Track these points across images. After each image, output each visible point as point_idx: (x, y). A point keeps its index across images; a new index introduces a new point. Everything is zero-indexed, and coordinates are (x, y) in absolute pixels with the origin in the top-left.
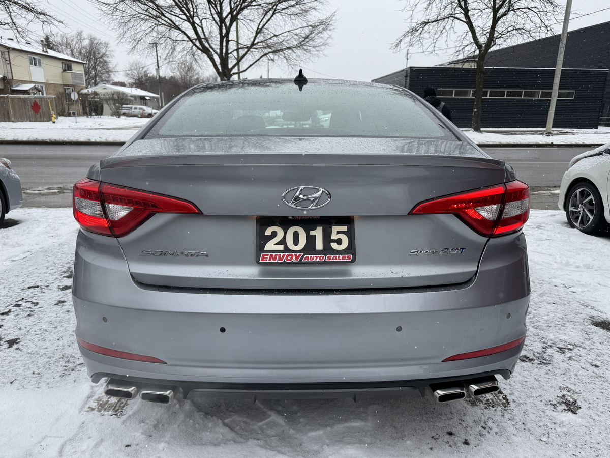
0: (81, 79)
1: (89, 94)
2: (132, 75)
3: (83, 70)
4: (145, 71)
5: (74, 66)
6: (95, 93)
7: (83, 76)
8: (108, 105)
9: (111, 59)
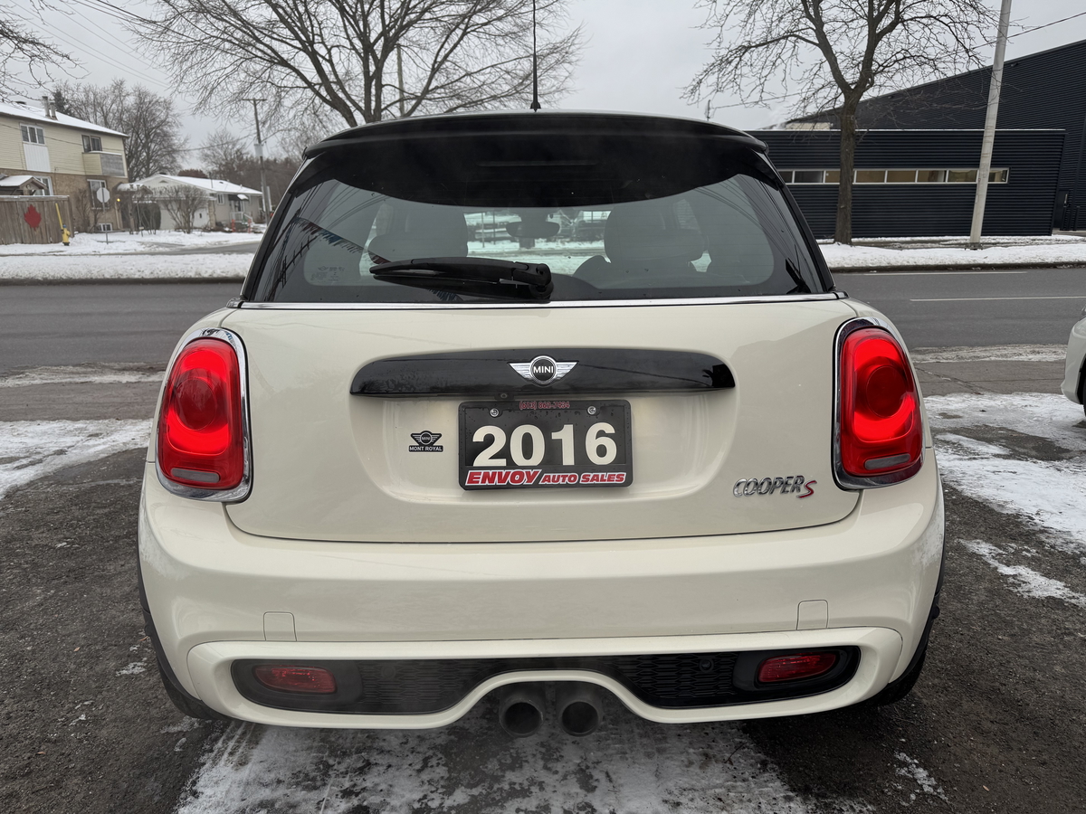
0: (119, 166)
1: (133, 193)
2: (214, 156)
3: (123, 149)
4: (238, 150)
5: (105, 142)
6: (145, 190)
7: (121, 159)
8: (169, 210)
9: (175, 129)
